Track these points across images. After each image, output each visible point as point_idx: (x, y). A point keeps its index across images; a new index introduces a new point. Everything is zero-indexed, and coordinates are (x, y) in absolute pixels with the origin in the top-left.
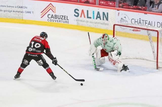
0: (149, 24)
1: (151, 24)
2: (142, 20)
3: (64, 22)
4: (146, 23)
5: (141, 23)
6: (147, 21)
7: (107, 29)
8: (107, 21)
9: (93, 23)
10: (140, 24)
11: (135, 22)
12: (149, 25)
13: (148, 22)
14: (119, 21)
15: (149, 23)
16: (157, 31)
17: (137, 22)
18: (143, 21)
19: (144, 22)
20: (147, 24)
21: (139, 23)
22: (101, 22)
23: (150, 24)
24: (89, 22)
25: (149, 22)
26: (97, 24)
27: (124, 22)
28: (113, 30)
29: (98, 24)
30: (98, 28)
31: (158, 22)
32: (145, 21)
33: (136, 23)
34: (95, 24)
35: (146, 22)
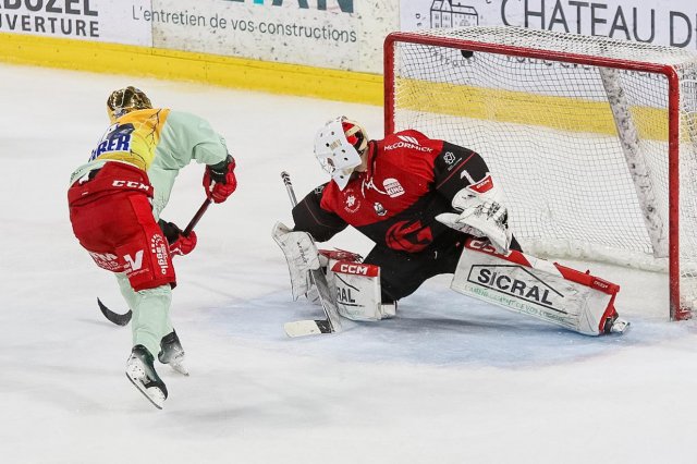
0: (615, 26)
1: (630, 28)
2: (571, 3)
3: (67, 30)
4: (595, 21)
5: (563, 21)
6: (604, 6)
7: (346, 65)
8: (347, 14)
9: (257, 31)
10: (559, 28)
11: (527, 13)
12: (619, 35)
13: (608, 15)
14: (426, 13)
15: (619, 23)
16: (667, 71)
17: (542, 15)
18: (579, 5)
19: (586, 12)
20: (603, 29)
21: (554, 20)
22: (310, 23)
23: (624, 28)
24: (229, 26)
25: (619, 12)
26: (279, 38)
27: (457, 19)
28: (382, 71)
29: (287, 39)
30: (291, 60)
31: (673, 14)
32: (594, 6)
33: (535, 22)
34: (267, 34)
35: (599, 13)
